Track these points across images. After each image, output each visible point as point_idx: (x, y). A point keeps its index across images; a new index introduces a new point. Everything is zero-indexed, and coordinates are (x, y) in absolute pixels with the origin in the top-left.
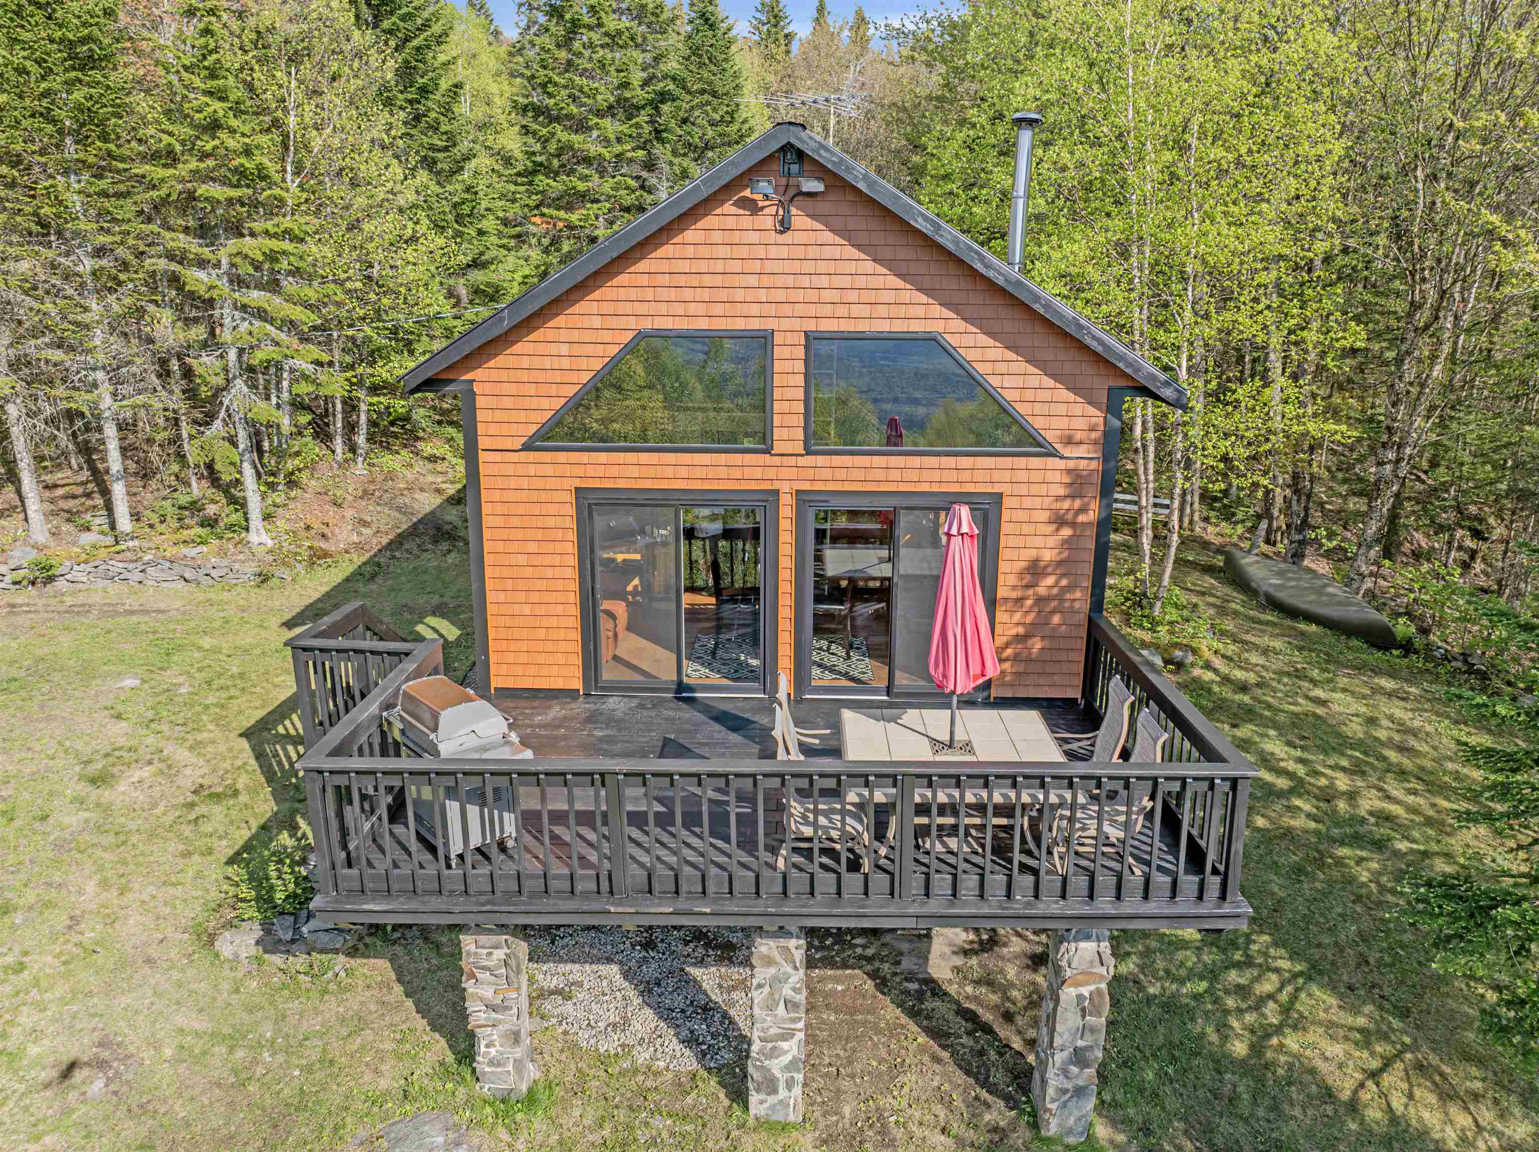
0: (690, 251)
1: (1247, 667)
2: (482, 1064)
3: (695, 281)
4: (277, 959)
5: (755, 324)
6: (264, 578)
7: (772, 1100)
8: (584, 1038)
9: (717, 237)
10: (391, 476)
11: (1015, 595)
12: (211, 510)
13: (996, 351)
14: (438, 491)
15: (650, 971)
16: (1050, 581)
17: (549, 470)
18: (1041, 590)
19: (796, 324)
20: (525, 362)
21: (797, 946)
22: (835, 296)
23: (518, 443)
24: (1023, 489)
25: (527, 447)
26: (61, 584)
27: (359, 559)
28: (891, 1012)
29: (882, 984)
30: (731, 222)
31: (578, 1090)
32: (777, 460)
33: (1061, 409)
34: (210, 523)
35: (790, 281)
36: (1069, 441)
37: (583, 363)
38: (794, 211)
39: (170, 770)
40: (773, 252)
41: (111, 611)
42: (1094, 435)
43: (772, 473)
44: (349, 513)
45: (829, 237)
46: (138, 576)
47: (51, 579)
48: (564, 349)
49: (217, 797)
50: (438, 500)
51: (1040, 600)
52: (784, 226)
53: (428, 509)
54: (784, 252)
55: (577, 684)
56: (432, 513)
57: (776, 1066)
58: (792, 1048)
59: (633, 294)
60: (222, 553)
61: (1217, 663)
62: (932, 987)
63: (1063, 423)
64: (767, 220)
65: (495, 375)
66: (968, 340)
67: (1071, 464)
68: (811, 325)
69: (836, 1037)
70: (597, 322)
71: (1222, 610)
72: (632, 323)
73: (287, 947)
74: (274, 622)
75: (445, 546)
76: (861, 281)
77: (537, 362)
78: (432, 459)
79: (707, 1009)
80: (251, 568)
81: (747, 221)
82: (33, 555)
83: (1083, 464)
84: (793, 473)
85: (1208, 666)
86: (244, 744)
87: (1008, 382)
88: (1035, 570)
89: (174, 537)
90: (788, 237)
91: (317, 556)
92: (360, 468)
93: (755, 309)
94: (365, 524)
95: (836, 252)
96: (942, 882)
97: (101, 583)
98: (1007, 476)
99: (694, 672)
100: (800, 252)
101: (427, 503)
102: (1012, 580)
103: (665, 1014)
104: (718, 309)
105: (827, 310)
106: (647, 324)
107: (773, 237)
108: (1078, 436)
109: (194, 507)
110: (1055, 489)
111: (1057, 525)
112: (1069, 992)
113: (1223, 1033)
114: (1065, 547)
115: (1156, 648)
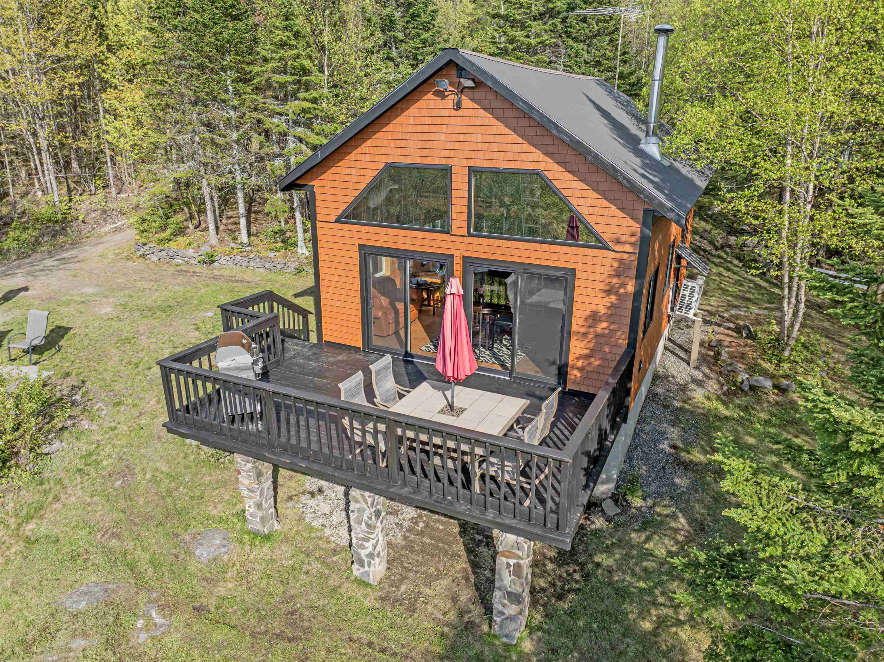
0: (411, 120)
2: (247, 515)
3: (414, 136)
4: (205, 448)
5: (444, 162)
6: (300, 271)
7: (362, 570)
8: (309, 517)
9: (425, 112)
11: (582, 330)
12: (288, 234)
16: (604, 325)
17: (347, 234)
18: (599, 330)
19: (464, 162)
20: (337, 177)
22: (485, 147)
23: (333, 219)
24: (589, 268)
25: (338, 221)
26: (216, 264)
28: (459, 547)
29: (463, 532)
30: (432, 104)
32: (454, 238)
33: (615, 221)
34: (286, 241)
35: (461, 138)
36: (617, 241)
37: (362, 179)
38: (463, 97)
40: (453, 121)
42: (633, 239)
43: (450, 245)
45: (482, 113)
46: (245, 264)
47: (213, 261)
48: (354, 172)
51: (597, 336)
52: (458, 106)
54: (458, 121)
55: (359, 345)
57: (363, 553)
58: (369, 547)
59: (385, 143)
60: (285, 256)
62: (489, 541)
63: (616, 230)
64: (451, 103)
65: (323, 183)
66: (558, 176)
67: (618, 255)
68: (472, 164)
69: (423, 551)
70: (368, 158)
72: (384, 159)
74: (290, 293)
76: (499, 139)
77: (342, 178)
80: (296, 265)
81: (440, 103)
82: (208, 250)
83: (626, 256)
84: (462, 246)
87: (582, 202)
88: (595, 317)
89: (269, 247)
90: (461, 113)
93: (443, 153)
95: (486, 122)
97: (232, 265)
98: (579, 259)
100: (467, 121)
102: (581, 322)
104: (425, 153)
105: (481, 155)
106: (391, 160)
107: (453, 113)
108: (624, 238)
110: (608, 270)
111: (608, 292)
112: (501, 560)
113: (643, 615)
114: (612, 306)
115: (772, 377)
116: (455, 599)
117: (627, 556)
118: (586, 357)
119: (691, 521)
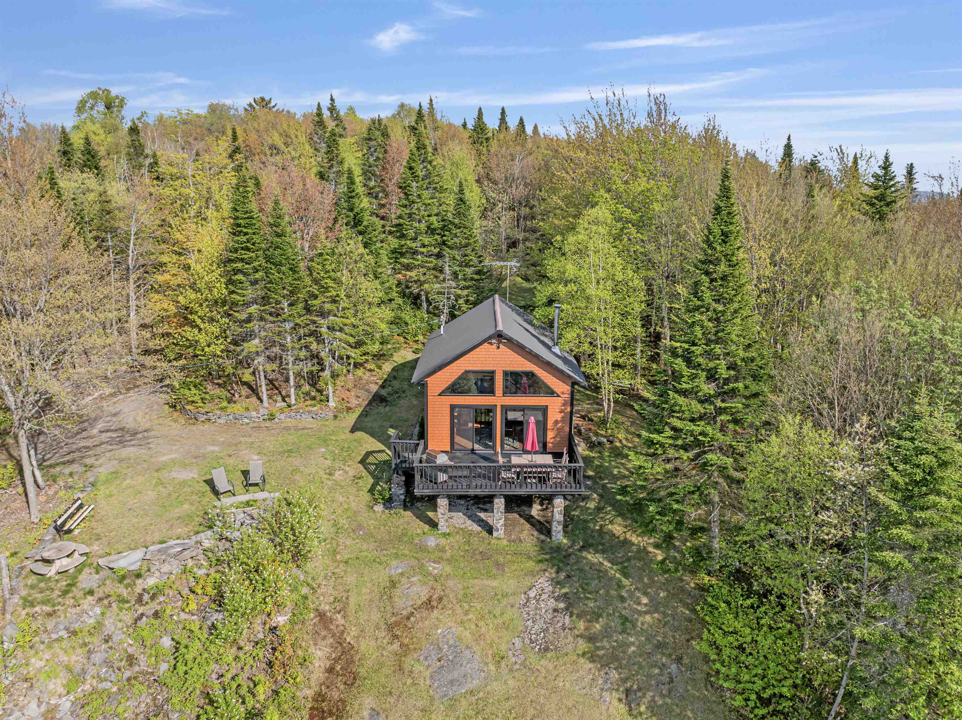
0: (477, 353)
1: (632, 442)
2: (439, 527)
3: (478, 359)
4: (387, 511)
5: (491, 369)
6: (335, 417)
7: (498, 534)
8: (457, 526)
9: (484, 350)
10: (361, 378)
11: (552, 428)
12: (313, 394)
13: (545, 374)
14: (376, 383)
15: (469, 514)
16: (560, 425)
17: (444, 400)
18: (558, 427)
19: (501, 369)
20: (439, 376)
21: (503, 500)
22: (510, 363)
23: (437, 394)
24: (553, 404)
25: (439, 395)
27: (361, 410)
28: (522, 521)
29: (521, 516)
30: (486, 347)
31: (458, 533)
33: (561, 386)
34: (314, 398)
35: (499, 359)
36: (563, 393)
37: (453, 377)
38: (501, 345)
39: (346, 472)
40: (496, 353)
41: (297, 429)
42: (568, 392)
43: (495, 401)
44: (353, 394)
45: (509, 351)
46: (300, 417)
48: (449, 374)
49: (359, 478)
50: (377, 387)
51: (558, 429)
52: (498, 348)
53: (375, 390)
54: (498, 353)
55: (448, 449)
56: (377, 392)
57: (499, 526)
58: (502, 522)
59: (465, 362)
60: (321, 409)
61: (624, 442)
62: (532, 517)
63: (561, 390)
64: (494, 346)
65: (433, 380)
66: (539, 372)
67: (563, 399)
68: (504, 369)
69: (510, 525)
70: (456, 368)
71: (633, 423)
72: (464, 368)
73: (391, 508)
74: (347, 431)
75: (384, 404)
76: (515, 359)
77: (442, 377)
78: (370, 370)
79: (482, 520)
81: (490, 347)
82: (266, 412)
83: (566, 399)
84: (500, 401)
85: (620, 441)
86: (360, 465)
87: (548, 381)
88: (556, 422)
89: (306, 404)
90: (499, 351)
91: (349, 409)
92: (351, 376)
93: (492, 366)
94: (359, 397)
95: (510, 353)
96: (529, 486)
98: (549, 401)
99: (476, 446)
100: (502, 353)
101: (374, 388)
102: (551, 425)
103: (473, 521)
104: (484, 366)
105: (508, 366)
106: (467, 369)
107: (496, 351)
108: (565, 392)
109: (307, 394)
110: (560, 404)
111: (561, 412)
112: (555, 510)
113: (595, 525)
114: (563, 417)
115: (605, 437)
116: (533, 535)
117: (582, 510)
118: (554, 438)
119: (598, 495)
